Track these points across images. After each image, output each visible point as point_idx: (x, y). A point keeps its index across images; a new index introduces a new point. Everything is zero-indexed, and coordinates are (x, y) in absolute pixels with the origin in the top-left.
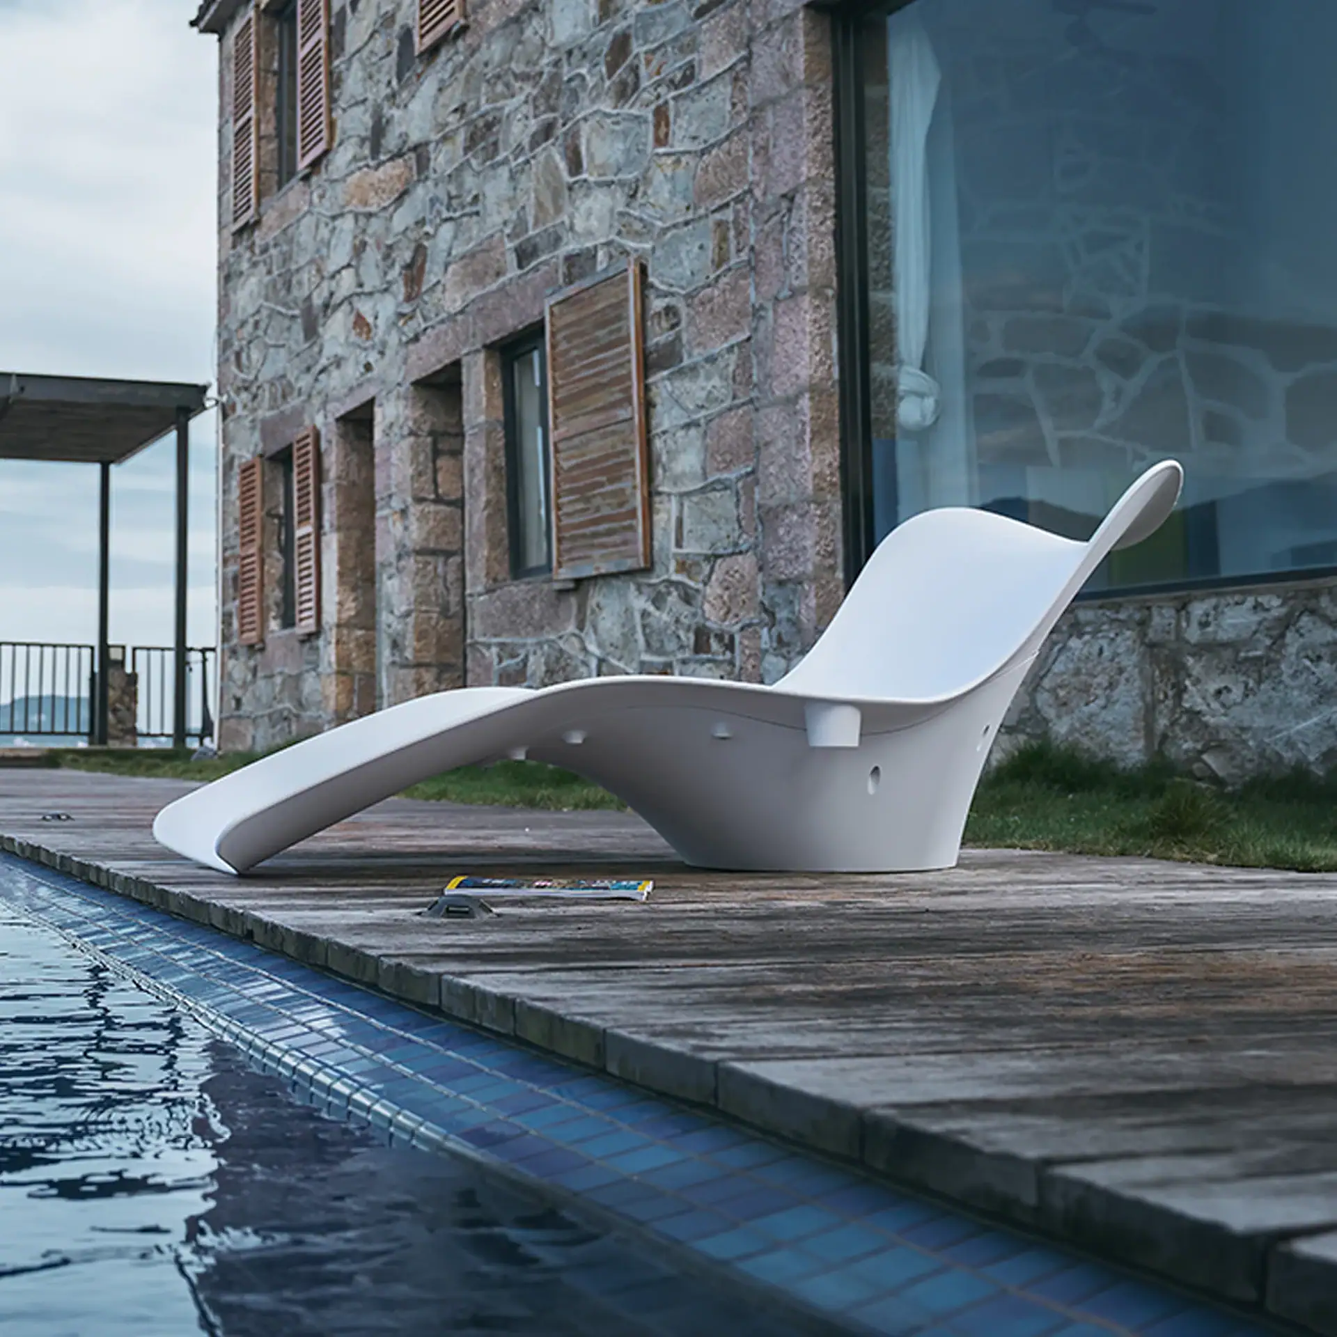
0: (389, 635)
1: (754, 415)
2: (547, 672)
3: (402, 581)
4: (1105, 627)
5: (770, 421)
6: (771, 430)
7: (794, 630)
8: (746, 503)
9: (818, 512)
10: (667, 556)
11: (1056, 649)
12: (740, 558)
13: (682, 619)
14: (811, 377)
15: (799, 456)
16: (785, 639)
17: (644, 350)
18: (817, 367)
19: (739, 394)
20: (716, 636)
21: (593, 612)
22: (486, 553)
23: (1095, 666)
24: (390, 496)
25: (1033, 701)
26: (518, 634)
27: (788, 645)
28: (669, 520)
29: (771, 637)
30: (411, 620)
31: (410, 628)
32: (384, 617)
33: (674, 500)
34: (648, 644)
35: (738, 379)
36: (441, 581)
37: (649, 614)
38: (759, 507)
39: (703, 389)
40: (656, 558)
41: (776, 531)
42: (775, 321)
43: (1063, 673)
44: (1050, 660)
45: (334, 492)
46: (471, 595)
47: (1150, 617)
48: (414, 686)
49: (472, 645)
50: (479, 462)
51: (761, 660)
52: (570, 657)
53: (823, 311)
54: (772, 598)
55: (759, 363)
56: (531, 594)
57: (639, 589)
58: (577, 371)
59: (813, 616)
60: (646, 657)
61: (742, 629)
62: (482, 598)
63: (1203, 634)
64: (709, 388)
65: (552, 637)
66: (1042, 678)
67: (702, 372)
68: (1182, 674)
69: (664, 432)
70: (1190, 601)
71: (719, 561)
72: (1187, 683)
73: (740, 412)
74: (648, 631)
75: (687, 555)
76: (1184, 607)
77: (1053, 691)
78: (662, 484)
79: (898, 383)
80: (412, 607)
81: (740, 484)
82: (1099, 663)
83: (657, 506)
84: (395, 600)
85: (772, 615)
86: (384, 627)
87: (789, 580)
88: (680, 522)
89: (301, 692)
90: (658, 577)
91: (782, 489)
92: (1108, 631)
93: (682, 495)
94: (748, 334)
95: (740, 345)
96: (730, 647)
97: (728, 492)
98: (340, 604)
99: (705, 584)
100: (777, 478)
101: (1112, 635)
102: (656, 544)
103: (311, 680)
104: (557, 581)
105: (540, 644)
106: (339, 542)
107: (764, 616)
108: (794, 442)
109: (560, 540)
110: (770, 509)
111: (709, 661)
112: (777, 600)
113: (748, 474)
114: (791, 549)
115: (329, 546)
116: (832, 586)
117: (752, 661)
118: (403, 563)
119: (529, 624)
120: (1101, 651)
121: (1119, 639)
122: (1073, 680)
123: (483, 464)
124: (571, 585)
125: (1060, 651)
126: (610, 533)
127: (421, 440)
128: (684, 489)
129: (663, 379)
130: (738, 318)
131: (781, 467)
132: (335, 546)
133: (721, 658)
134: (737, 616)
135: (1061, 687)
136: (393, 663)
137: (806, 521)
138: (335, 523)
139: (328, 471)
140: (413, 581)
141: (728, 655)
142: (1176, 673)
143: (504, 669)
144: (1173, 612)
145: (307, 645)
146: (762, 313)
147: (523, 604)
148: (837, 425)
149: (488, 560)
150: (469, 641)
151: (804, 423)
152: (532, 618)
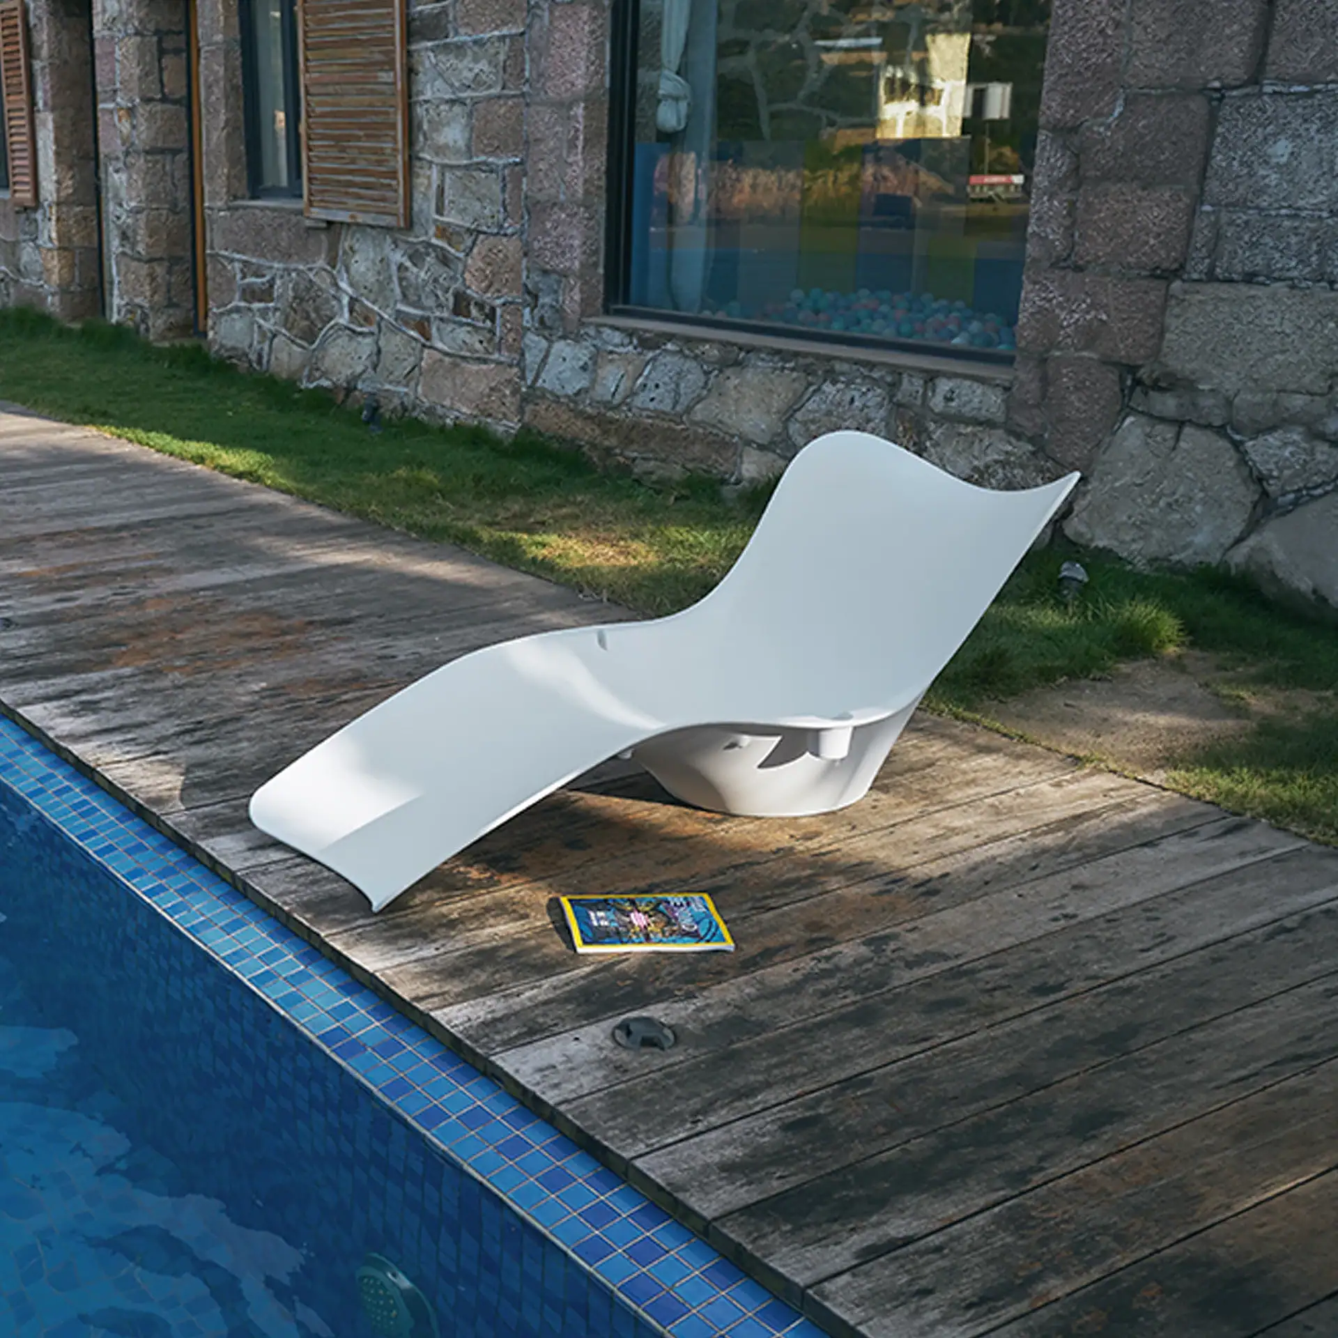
0: (118, 227)
1: (525, 110)
2: (295, 298)
3: (130, 177)
4: (858, 381)
5: (542, 120)
6: (542, 129)
7: (557, 316)
8: (513, 190)
9: (587, 215)
10: (427, 221)
11: (812, 389)
12: (505, 240)
13: (441, 280)
14: (587, 87)
15: (570, 160)
16: (548, 323)
17: (408, 15)
18: (592, 77)
19: (509, 85)
20: (476, 304)
21: (345, 252)
22: (226, 171)
23: (844, 412)
24: (115, 91)
25: (786, 428)
26: (263, 256)
27: (550, 328)
28: (429, 185)
29: (533, 318)
30: (142, 217)
31: (142, 224)
32: (111, 208)
33: (435, 170)
34: (405, 296)
35: (509, 70)
36: (168, 179)
37: (407, 269)
38: (526, 197)
39: (471, 70)
40: (415, 220)
41: (543, 223)
42: (551, 22)
43: (817, 411)
44: (805, 398)
45: (47, 70)
46: (209, 208)
47: (900, 382)
48: (148, 280)
49: (211, 255)
50: (217, 81)
51: (523, 337)
52: (320, 289)
53: (600, 21)
54: (536, 283)
55: (532, 60)
56: (278, 221)
57: (395, 242)
58: (332, 20)
59: (577, 308)
60: (402, 307)
61: (504, 304)
62: (222, 214)
63: (946, 406)
64: (476, 71)
65: (301, 267)
66: (796, 411)
67: (469, 52)
68: (924, 436)
69: (426, 102)
70: (937, 377)
71: (482, 237)
72: (928, 444)
73: (510, 103)
74: (404, 283)
75: (449, 224)
76: (931, 380)
77: (804, 423)
78: (422, 150)
79: (658, 88)
80: (143, 205)
81: (506, 172)
82: (849, 409)
83: (416, 170)
84: (123, 193)
85: (536, 297)
86: (112, 217)
87: (554, 271)
88: (441, 191)
89: (19, 259)
90: (417, 237)
91: (551, 186)
92: (861, 385)
93: (444, 168)
94: (522, 30)
95: (511, 36)
96: (491, 316)
97: (494, 175)
98: (58, 182)
99: (467, 255)
100: (546, 175)
101: (864, 390)
102: (416, 207)
103: (29, 249)
104: (308, 218)
105: (288, 271)
106: (54, 121)
107: (528, 298)
108: (565, 145)
109: (310, 180)
110: (538, 202)
111: (468, 324)
112: (541, 285)
113: (516, 164)
114: (557, 244)
115: (44, 124)
116: (594, 281)
117: (512, 335)
118: (130, 160)
119: (275, 248)
120: (852, 400)
121: (870, 395)
122: (825, 419)
123: (222, 84)
124: (324, 225)
125: (815, 391)
126: (368, 186)
127: (147, 39)
128: (446, 161)
129: (427, 49)
130: (511, 10)
131: (551, 166)
132: (50, 125)
133: (480, 324)
134: (499, 291)
135: (813, 421)
136: (124, 254)
137: (575, 222)
138: (50, 102)
139: (41, 47)
140: (144, 179)
141: (488, 323)
142: (919, 435)
143: (249, 285)
144: (921, 382)
145: (23, 216)
146: (539, 12)
147: (268, 229)
148: (605, 132)
149: (228, 177)
150: (208, 251)
151: (577, 130)
152: (279, 244)
